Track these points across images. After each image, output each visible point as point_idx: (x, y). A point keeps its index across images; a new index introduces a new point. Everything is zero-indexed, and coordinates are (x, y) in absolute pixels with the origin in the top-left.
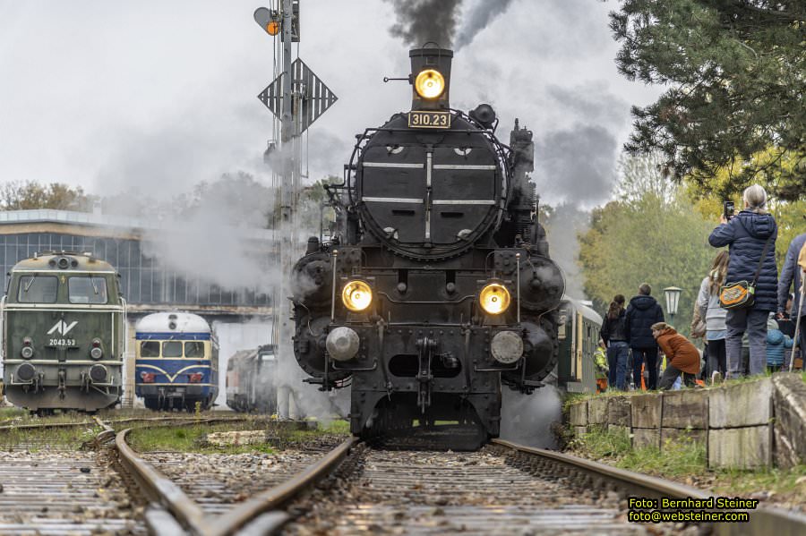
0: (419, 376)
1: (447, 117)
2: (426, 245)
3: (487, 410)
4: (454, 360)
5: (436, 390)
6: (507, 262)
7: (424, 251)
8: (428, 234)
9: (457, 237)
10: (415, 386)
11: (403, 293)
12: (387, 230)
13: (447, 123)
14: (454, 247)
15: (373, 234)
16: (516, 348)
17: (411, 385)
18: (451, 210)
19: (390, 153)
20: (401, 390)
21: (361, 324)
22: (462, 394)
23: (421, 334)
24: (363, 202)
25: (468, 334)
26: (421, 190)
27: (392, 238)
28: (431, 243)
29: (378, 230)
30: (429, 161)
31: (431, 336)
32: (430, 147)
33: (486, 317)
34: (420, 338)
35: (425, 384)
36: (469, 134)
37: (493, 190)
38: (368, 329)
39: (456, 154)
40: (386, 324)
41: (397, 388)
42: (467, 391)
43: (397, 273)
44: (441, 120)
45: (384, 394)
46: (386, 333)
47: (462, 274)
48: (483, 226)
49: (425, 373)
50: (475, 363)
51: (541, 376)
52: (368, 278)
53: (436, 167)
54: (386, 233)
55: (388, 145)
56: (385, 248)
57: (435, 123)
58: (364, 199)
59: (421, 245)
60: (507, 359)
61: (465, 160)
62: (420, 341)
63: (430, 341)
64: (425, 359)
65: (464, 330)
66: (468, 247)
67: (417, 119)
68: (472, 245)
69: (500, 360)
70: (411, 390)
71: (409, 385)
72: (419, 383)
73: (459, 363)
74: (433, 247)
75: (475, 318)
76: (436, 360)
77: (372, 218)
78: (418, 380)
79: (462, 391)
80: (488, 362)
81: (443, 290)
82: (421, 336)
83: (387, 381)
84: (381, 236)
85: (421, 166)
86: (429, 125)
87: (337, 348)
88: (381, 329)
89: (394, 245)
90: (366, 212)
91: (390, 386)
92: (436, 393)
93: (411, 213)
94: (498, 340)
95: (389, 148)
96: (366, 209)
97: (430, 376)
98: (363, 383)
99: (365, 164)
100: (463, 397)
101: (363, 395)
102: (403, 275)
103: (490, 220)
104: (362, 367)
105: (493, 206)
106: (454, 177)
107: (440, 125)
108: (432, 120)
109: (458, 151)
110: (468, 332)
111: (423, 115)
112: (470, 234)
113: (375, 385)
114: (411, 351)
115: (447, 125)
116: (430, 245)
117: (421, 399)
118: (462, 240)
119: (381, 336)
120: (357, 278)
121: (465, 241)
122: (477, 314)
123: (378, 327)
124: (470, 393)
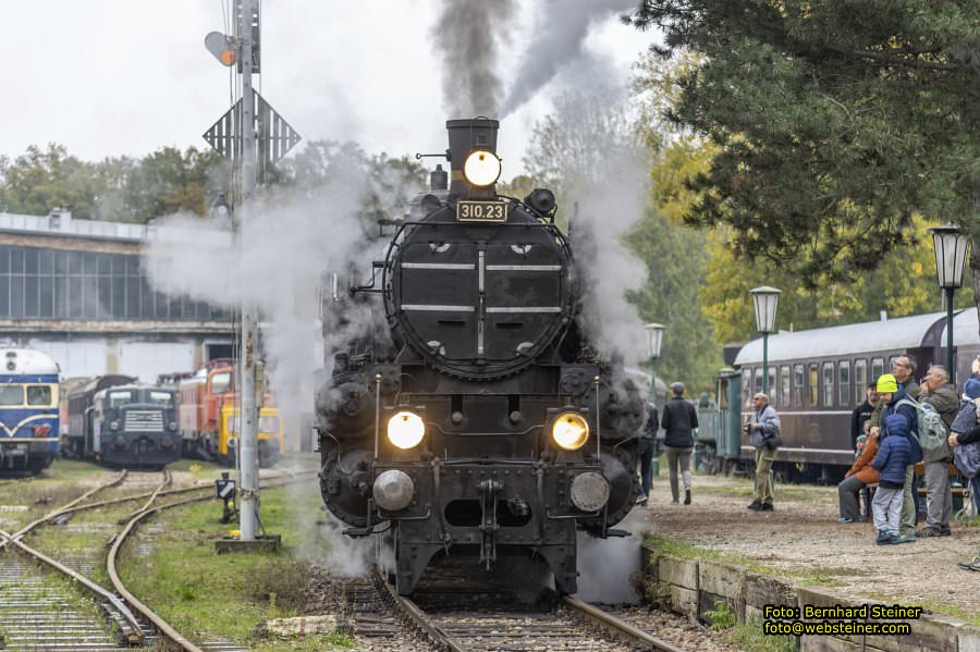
0: (483, 526)
1: (504, 208)
2: (479, 362)
3: (563, 564)
4: (524, 506)
5: (502, 542)
6: (576, 382)
7: (475, 369)
8: (481, 348)
9: (516, 352)
10: (476, 537)
11: (457, 424)
12: (432, 344)
13: (504, 215)
14: (512, 363)
15: (413, 350)
16: (601, 493)
17: (472, 536)
18: (509, 320)
19: (434, 252)
20: (459, 542)
21: (410, 463)
22: (532, 546)
23: (483, 475)
24: (402, 311)
25: (540, 476)
26: (472, 296)
27: (438, 353)
28: (485, 359)
29: (421, 344)
30: (481, 260)
31: (494, 478)
32: (482, 244)
33: (560, 453)
34: (484, 480)
35: (489, 535)
36: (528, 227)
37: (558, 295)
38: (418, 469)
39: (515, 253)
40: (442, 463)
41: (455, 540)
42: (539, 543)
43: (450, 399)
44: (495, 212)
45: (440, 547)
46: (442, 475)
47: (528, 399)
48: (546, 338)
49: (489, 523)
50: (547, 509)
51: (618, 517)
52: (418, 407)
53: (490, 268)
54: (431, 348)
55: (431, 242)
56: (429, 365)
57: (489, 215)
58: (404, 307)
59: (473, 362)
60: (591, 506)
61: (524, 259)
62: (483, 484)
63: (496, 484)
64: (489, 505)
65: (536, 469)
66: (528, 364)
67: (466, 211)
68: (533, 362)
69: (582, 508)
70: (472, 542)
71: (469, 536)
72: (481, 534)
73: (529, 509)
74: (486, 364)
75: (545, 454)
76: (503, 505)
77: (413, 330)
78: (481, 530)
79: (534, 543)
80: (563, 507)
81: (506, 420)
82: (483, 477)
83: (444, 533)
84: (424, 351)
85: (471, 266)
86: (481, 218)
87: (387, 495)
88: (437, 470)
89: (439, 362)
90: (406, 324)
91: (447, 539)
92: (502, 545)
93: (461, 324)
94: (579, 484)
95: (432, 246)
96: (406, 319)
97: (496, 527)
98: (413, 535)
99: (405, 265)
100: (535, 549)
101: (414, 549)
102: (457, 403)
103: (554, 331)
104: (413, 515)
105: (558, 314)
106: (511, 279)
107: (495, 218)
108: (485, 212)
109: (515, 248)
110: (540, 472)
111: (475, 205)
112: (531, 348)
113: (428, 537)
114: (471, 496)
115: (503, 217)
116: (483, 362)
117: (485, 554)
118: (521, 355)
119: (437, 479)
120: (404, 409)
121: (525, 356)
122: (547, 449)
123: (432, 468)
124: (544, 545)
